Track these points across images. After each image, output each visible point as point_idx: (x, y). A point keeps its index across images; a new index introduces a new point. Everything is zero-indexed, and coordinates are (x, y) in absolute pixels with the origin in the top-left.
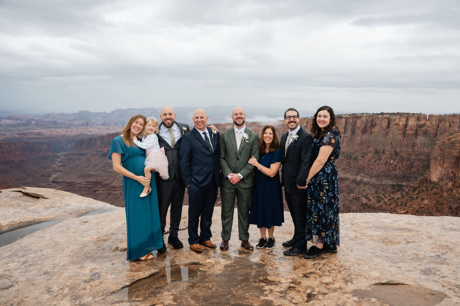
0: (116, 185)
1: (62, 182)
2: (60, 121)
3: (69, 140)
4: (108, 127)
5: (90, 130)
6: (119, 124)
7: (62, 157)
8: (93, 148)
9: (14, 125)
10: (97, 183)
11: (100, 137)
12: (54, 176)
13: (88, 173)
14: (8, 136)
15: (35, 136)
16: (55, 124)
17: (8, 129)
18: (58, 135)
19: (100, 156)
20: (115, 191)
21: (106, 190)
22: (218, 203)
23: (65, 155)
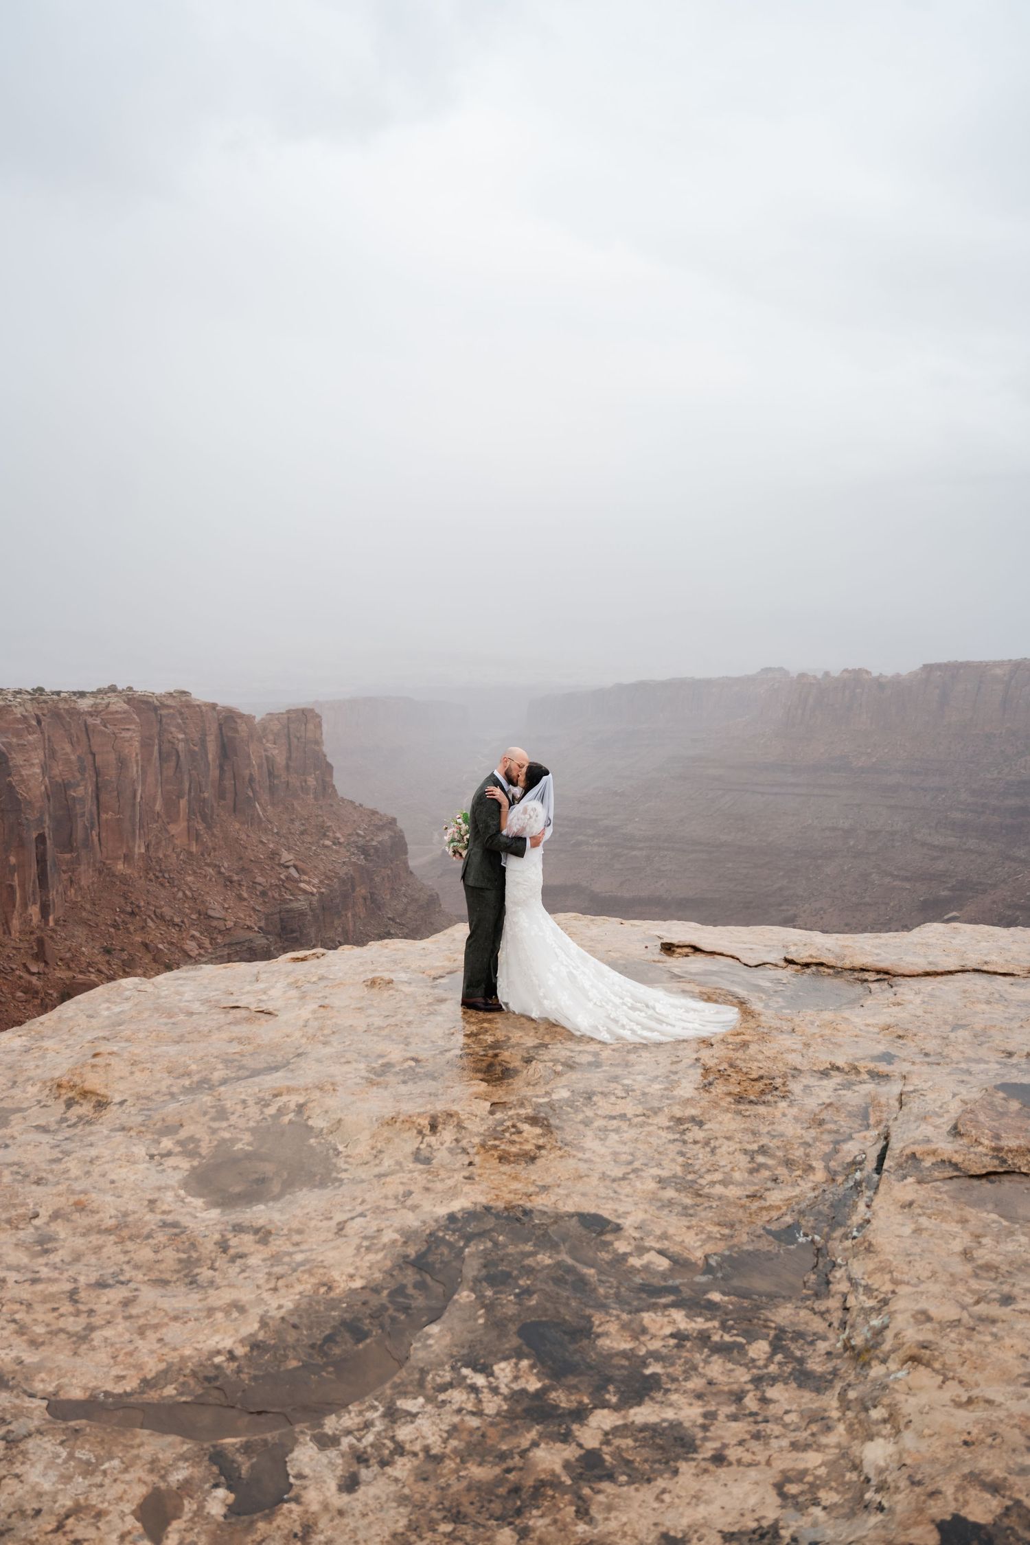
0: (637, 832)
10: (582, 823)
11: (595, 693)
18: (487, 683)
20: (633, 848)
22: (946, 917)
23: (503, 740)
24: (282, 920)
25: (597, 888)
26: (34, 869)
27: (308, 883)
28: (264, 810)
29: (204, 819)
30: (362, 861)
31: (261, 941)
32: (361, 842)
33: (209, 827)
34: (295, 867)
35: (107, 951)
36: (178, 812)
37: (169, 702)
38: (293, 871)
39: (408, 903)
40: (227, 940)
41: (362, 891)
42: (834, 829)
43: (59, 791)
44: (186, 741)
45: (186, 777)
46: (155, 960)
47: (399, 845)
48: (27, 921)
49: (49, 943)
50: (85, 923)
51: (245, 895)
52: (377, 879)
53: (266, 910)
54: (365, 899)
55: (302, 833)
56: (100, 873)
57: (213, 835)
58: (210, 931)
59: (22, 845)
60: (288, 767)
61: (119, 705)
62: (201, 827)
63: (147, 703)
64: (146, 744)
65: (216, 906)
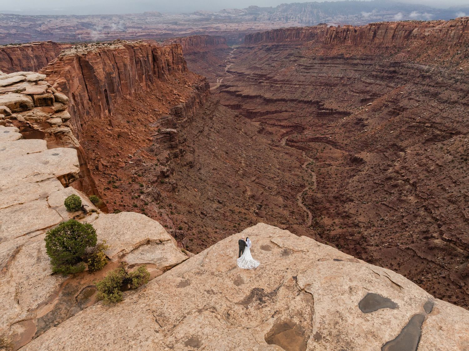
0: (278, 79)
1: (234, 72)
2: (234, 16)
3: (241, 34)
4: (273, 22)
5: (258, 25)
6: (282, 19)
7: (235, 50)
8: (259, 42)
9: (198, 20)
10: (262, 76)
11: (266, 32)
12: (228, 66)
13: (254, 65)
14: (195, 30)
15: (215, 30)
16: (230, 20)
17: (195, 23)
18: (232, 29)
19: (266, 51)
20: (277, 84)
21: (269, 83)
23: (237, 48)
24: (175, 111)
25: (266, 96)
26: (105, 100)
27: (182, 99)
28: (167, 77)
29: (150, 81)
30: (196, 91)
31: (170, 117)
32: (196, 86)
33: (152, 83)
34: (178, 94)
35: (128, 122)
36: (143, 79)
37: (137, 45)
38: (177, 96)
39: (211, 103)
40: (160, 117)
41: (197, 100)
42: (338, 77)
43: (108, 75)
44: (143, 57)
45: (144, 68)
46: (141, 124)
47: (207, 86)
48: (105, 115)
49: (112, 121)
50: (121, 114)
51: (164, 104)
52: (202, 97)
53: (171, 108)
54: (198, 103)
55: (179, 83)
56: (123, 99)
57: (153, 86)
58: (155, 115)
59: (101, 93)
60: (173, 63)
61: (122, 47)
62: (150, 83)
63: (130, 46)
64: (131, 59)
65: (157, 107)
